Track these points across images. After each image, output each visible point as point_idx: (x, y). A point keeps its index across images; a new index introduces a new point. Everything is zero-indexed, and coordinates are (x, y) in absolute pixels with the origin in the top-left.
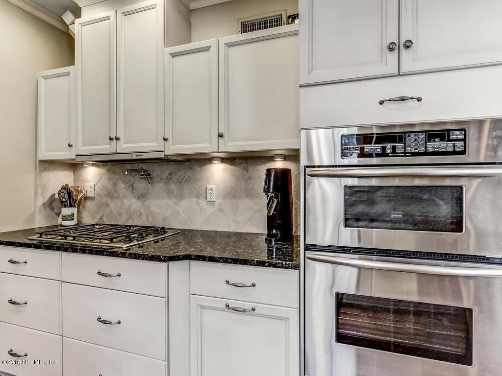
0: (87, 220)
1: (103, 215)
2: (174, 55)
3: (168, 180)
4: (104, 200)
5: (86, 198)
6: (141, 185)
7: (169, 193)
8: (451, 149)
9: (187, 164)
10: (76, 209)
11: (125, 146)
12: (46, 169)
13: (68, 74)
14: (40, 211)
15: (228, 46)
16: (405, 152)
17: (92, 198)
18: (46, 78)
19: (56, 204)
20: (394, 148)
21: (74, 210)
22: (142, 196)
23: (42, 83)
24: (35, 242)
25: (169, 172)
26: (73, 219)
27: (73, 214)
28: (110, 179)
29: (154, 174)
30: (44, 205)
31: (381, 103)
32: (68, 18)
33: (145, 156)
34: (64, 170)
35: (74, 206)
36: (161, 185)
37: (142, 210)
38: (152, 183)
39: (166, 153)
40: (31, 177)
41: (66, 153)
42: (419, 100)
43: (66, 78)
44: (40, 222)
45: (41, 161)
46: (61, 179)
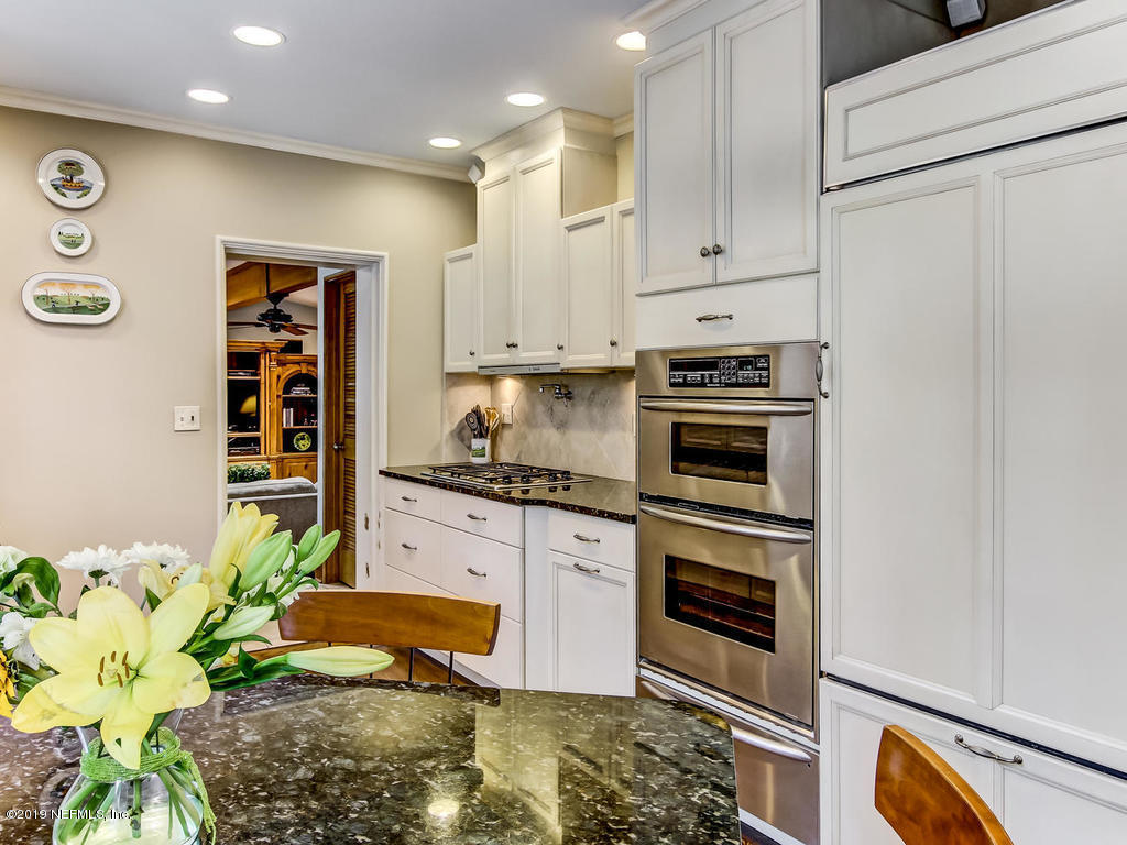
0: (505, 456)
1: (521, 452)
2: (570, 229)
3: (590, 401)
4: (522, 429)
5: (504, 425)
6: (561, 407)
7: (592, 422)
8: (757, 380)
9: (611, 376)
10: (489, 441)
11: (524, 355)
12: (454, 384)
13: (470, 256)
14: (447, 441)
15: (623, 216)
16: (720, 383)
17: (510, 425)
18: (452, 261)
19: (467, 432)
20: (711, 376)
21: (487, 443)
22: (562, 426)
23: (448, 267)
24: (429, 478)
25: (589, 392)
26: (484, 455)
27: (484, 448)
28: (528, 398)
29: (575, 392)
30: (452, 433)
31: (700, 320)
32: (474, 175)
33: (543, 370)
34: (479, 384)
35: (486, 437)
36: (582, 408)
37: (561, 447)
38: (573, 405)
39: (562, 366)
40: (437, 396)
41: (468, 363)
42: (730, 317)
43: (469, 260)
44: (448, 456)
45: (448, 374)
46: (473, 397)
